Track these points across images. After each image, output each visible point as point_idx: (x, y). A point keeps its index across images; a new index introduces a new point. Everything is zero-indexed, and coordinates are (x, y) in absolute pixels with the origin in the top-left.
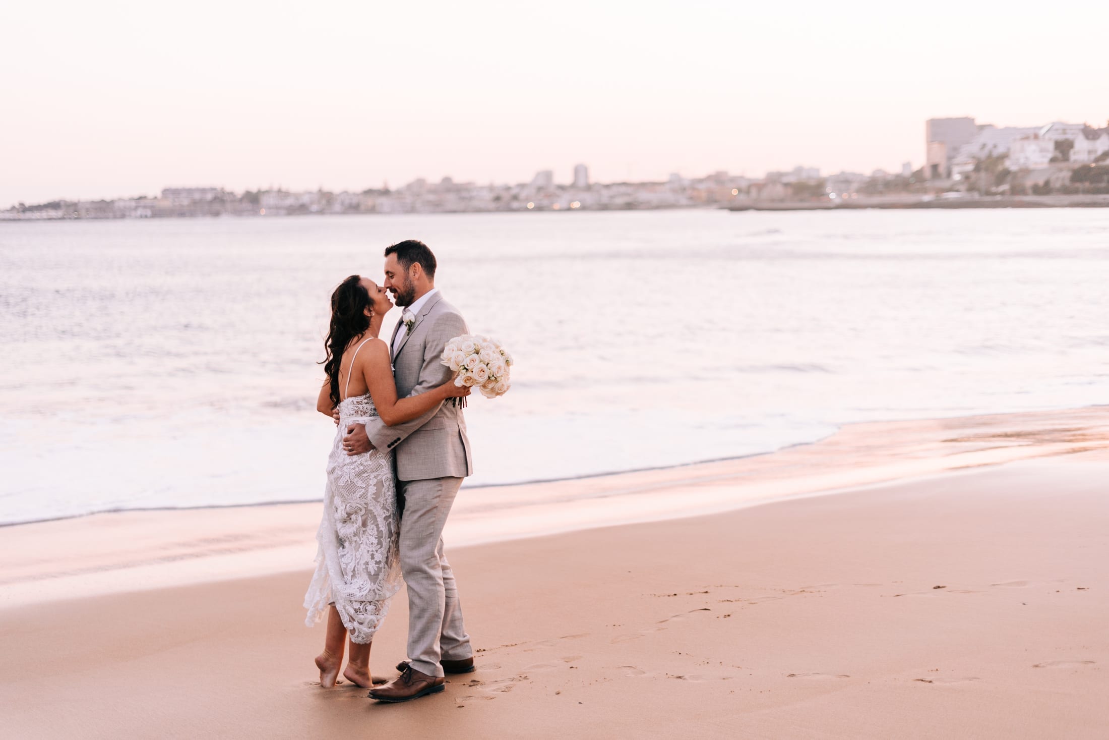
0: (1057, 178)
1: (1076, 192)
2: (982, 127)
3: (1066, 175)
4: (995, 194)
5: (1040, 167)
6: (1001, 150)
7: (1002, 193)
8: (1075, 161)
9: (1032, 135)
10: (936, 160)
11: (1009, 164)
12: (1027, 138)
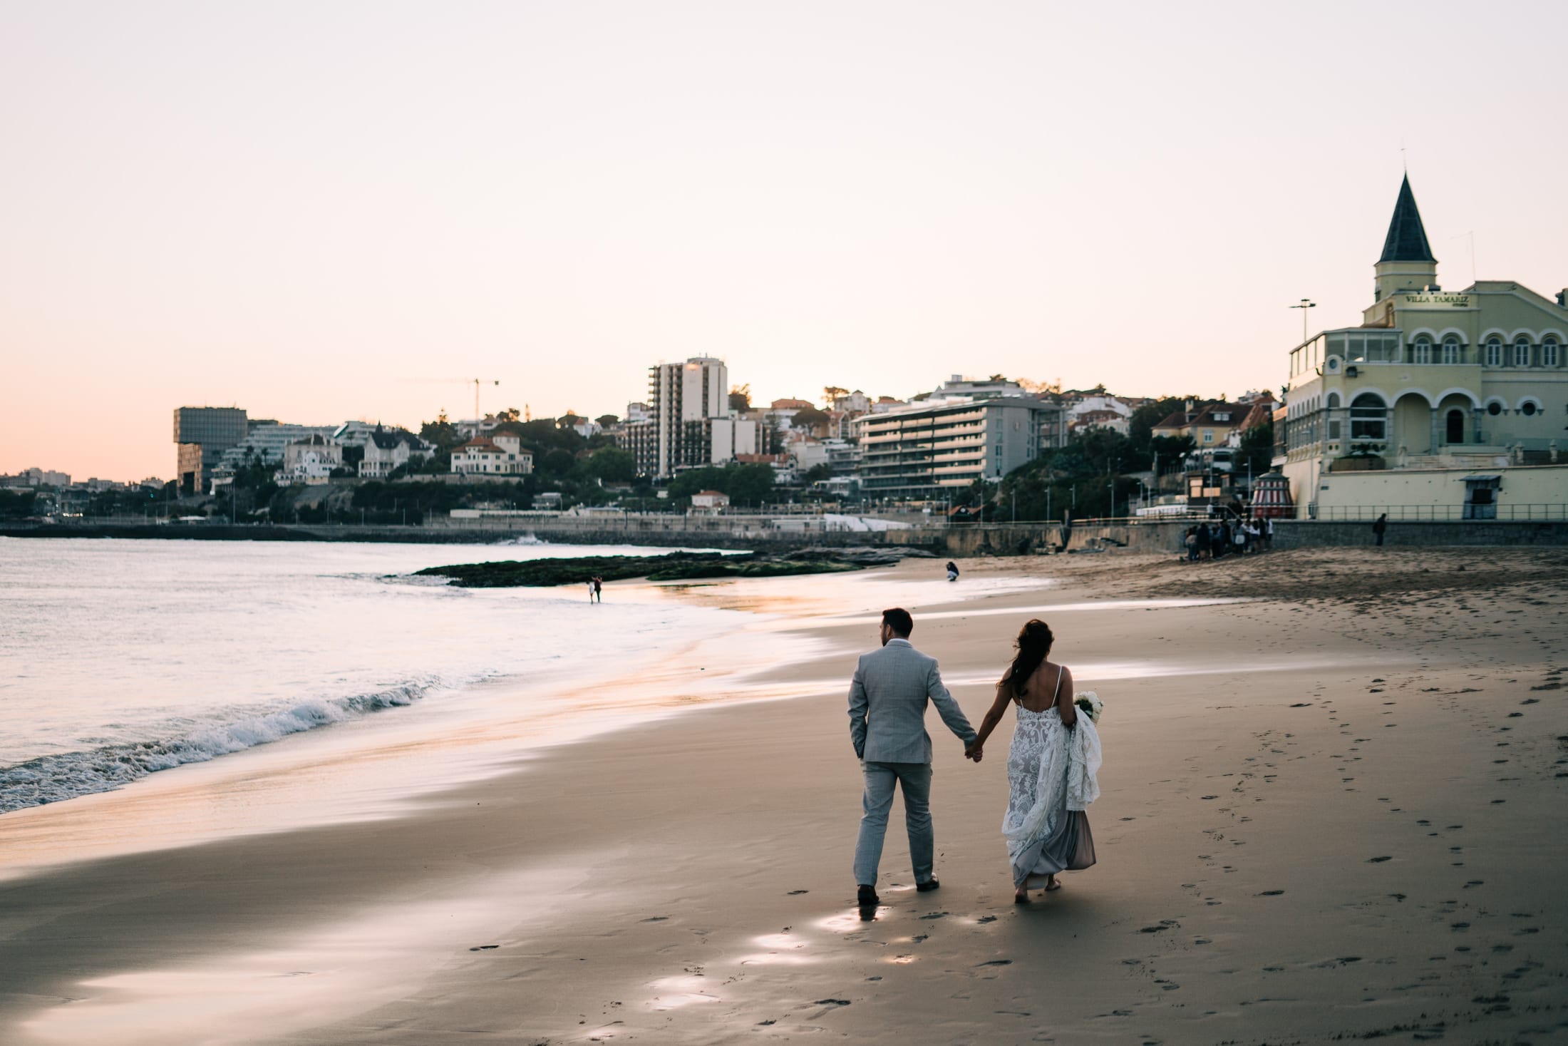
0: (336, 500)
1: (355, 519)
2: (253, 424)
3: (347, 494)
4: (253, 518)
5: (318, 482)
6: (272, 458)
7: (261, 518)
8: (364, 476)
9: (315, 438)
10: (190, 470)
11: (280, 480)
12: (307, 442)
